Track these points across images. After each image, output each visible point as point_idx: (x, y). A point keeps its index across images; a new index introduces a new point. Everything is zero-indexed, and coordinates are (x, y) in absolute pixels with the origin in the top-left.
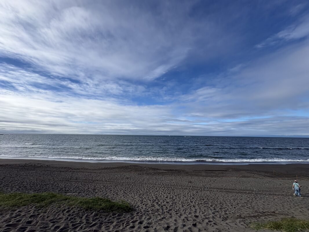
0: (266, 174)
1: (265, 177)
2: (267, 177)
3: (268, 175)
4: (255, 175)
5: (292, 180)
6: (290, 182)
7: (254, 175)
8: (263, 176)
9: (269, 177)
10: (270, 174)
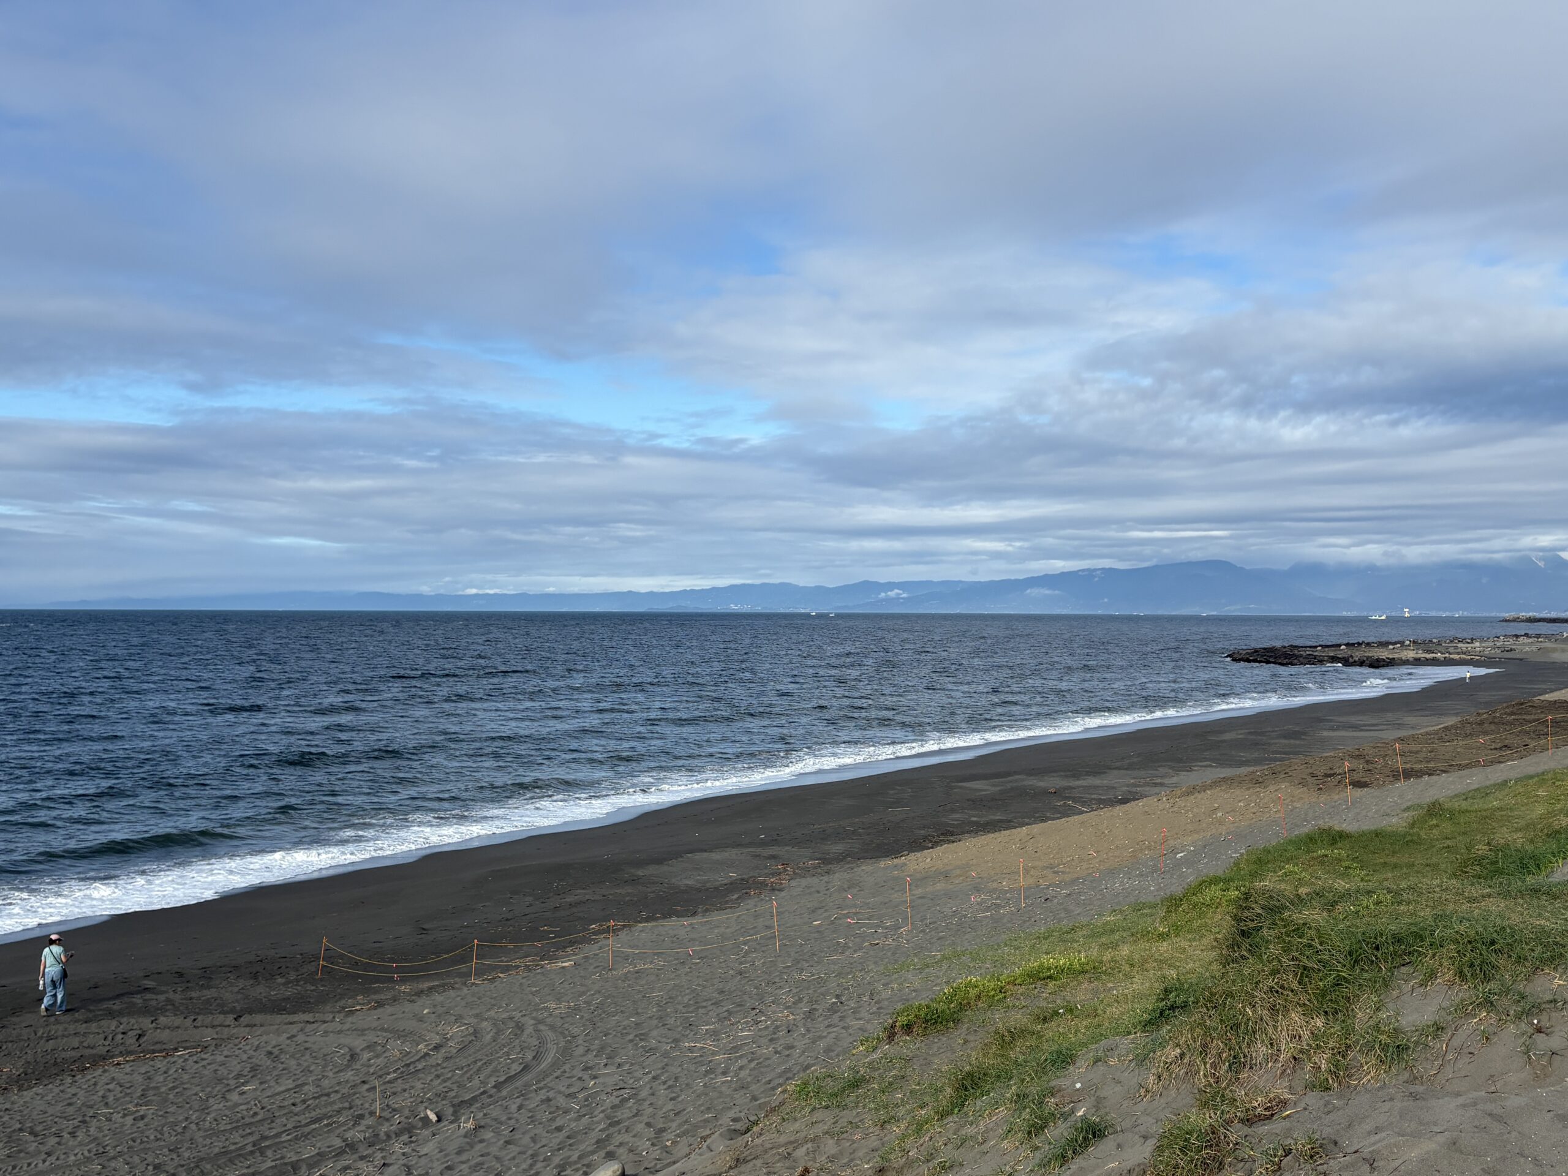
0: (260, 991)
1: (245, 1019)
2: (258, 1018)
3: (279, 989)
4: (162, 1020)
5: (438, 998)
6: (421, 1019)
7: (146, 1022)
8: (230, 1019)
9: (277, 1007)
10: (293, 976)
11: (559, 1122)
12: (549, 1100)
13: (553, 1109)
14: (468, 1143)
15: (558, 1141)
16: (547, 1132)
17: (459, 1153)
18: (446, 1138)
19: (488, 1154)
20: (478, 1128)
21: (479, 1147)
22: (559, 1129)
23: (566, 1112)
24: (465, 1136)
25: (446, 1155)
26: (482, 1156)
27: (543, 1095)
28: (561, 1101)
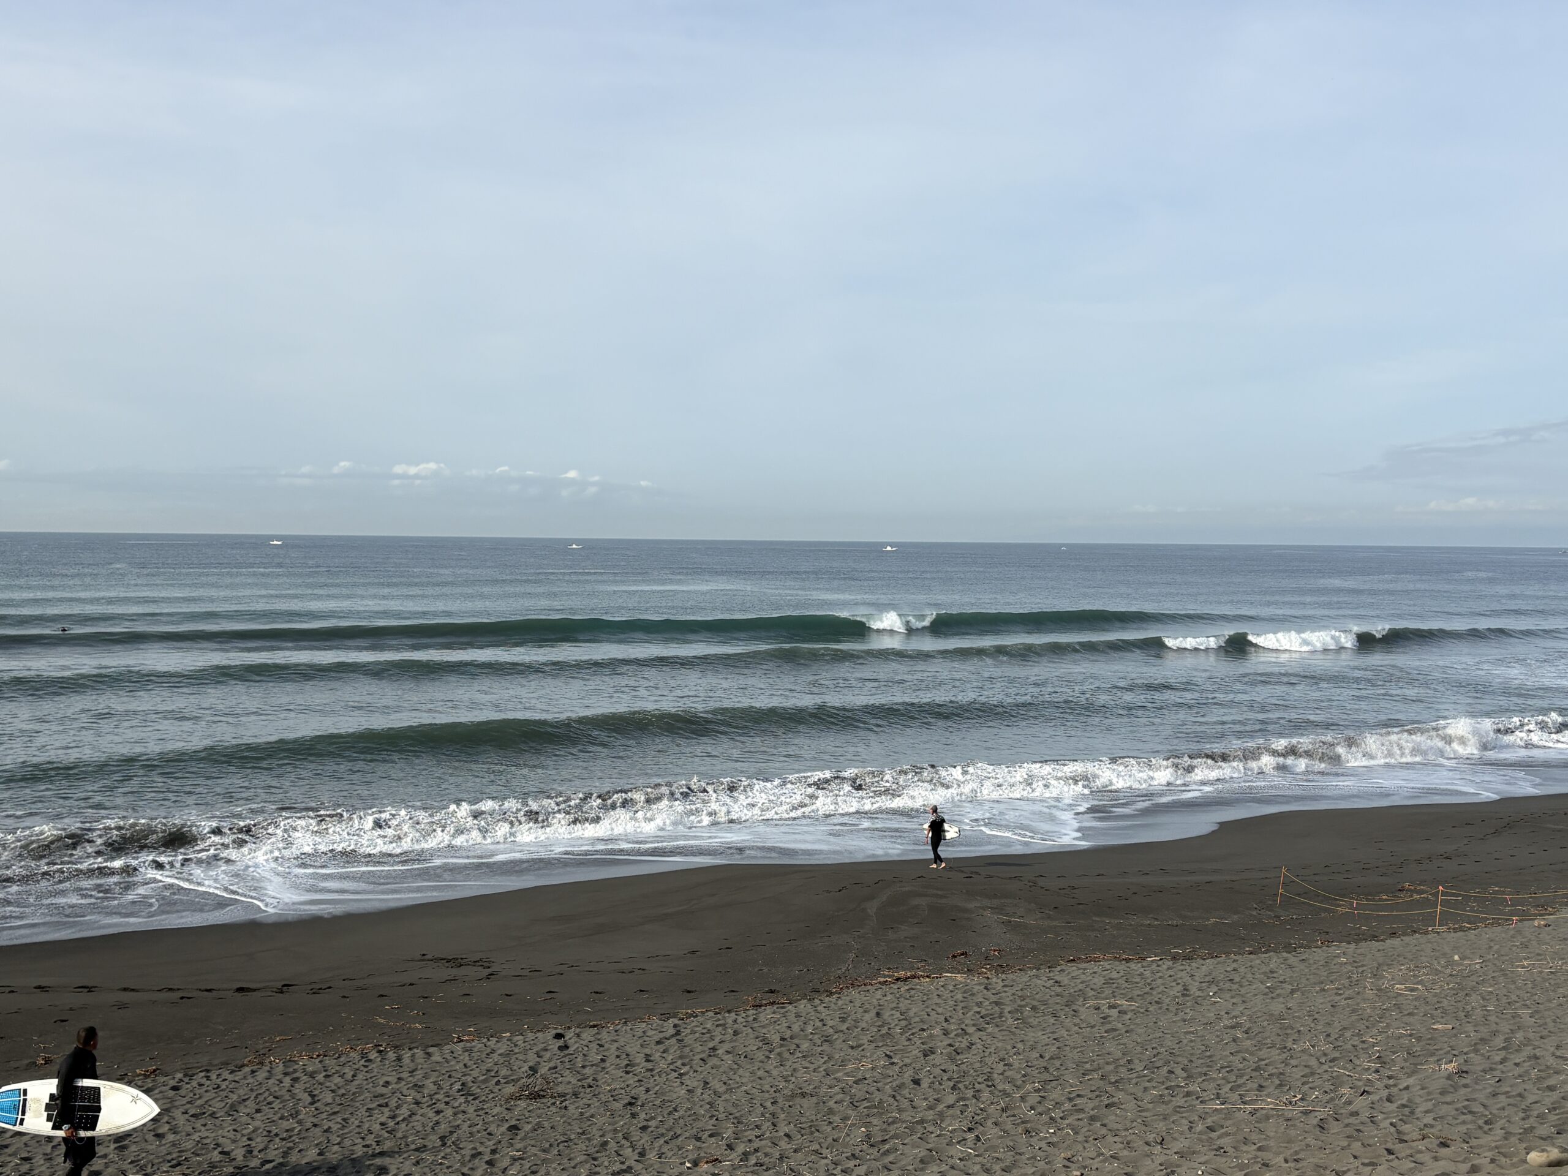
11: (1551, 1082)
12: (1536, 1058)
13: (1543, 1067)
14: (1451, 1085)
15: (1552, 1100)
16: (1538, 1089)
17: (1442, 1093)
18: (1427, 1077)
19: (1475, 1100)
20: (1461, 1073)
21: (1463, 1091)
22: (1551, 1088)
23: (1557, 1073)
24: (1449, 1077)
25: (1429, 1093)
26: (1468, 1100)
27: (1528, 1051)
28: (1551, 1061)
